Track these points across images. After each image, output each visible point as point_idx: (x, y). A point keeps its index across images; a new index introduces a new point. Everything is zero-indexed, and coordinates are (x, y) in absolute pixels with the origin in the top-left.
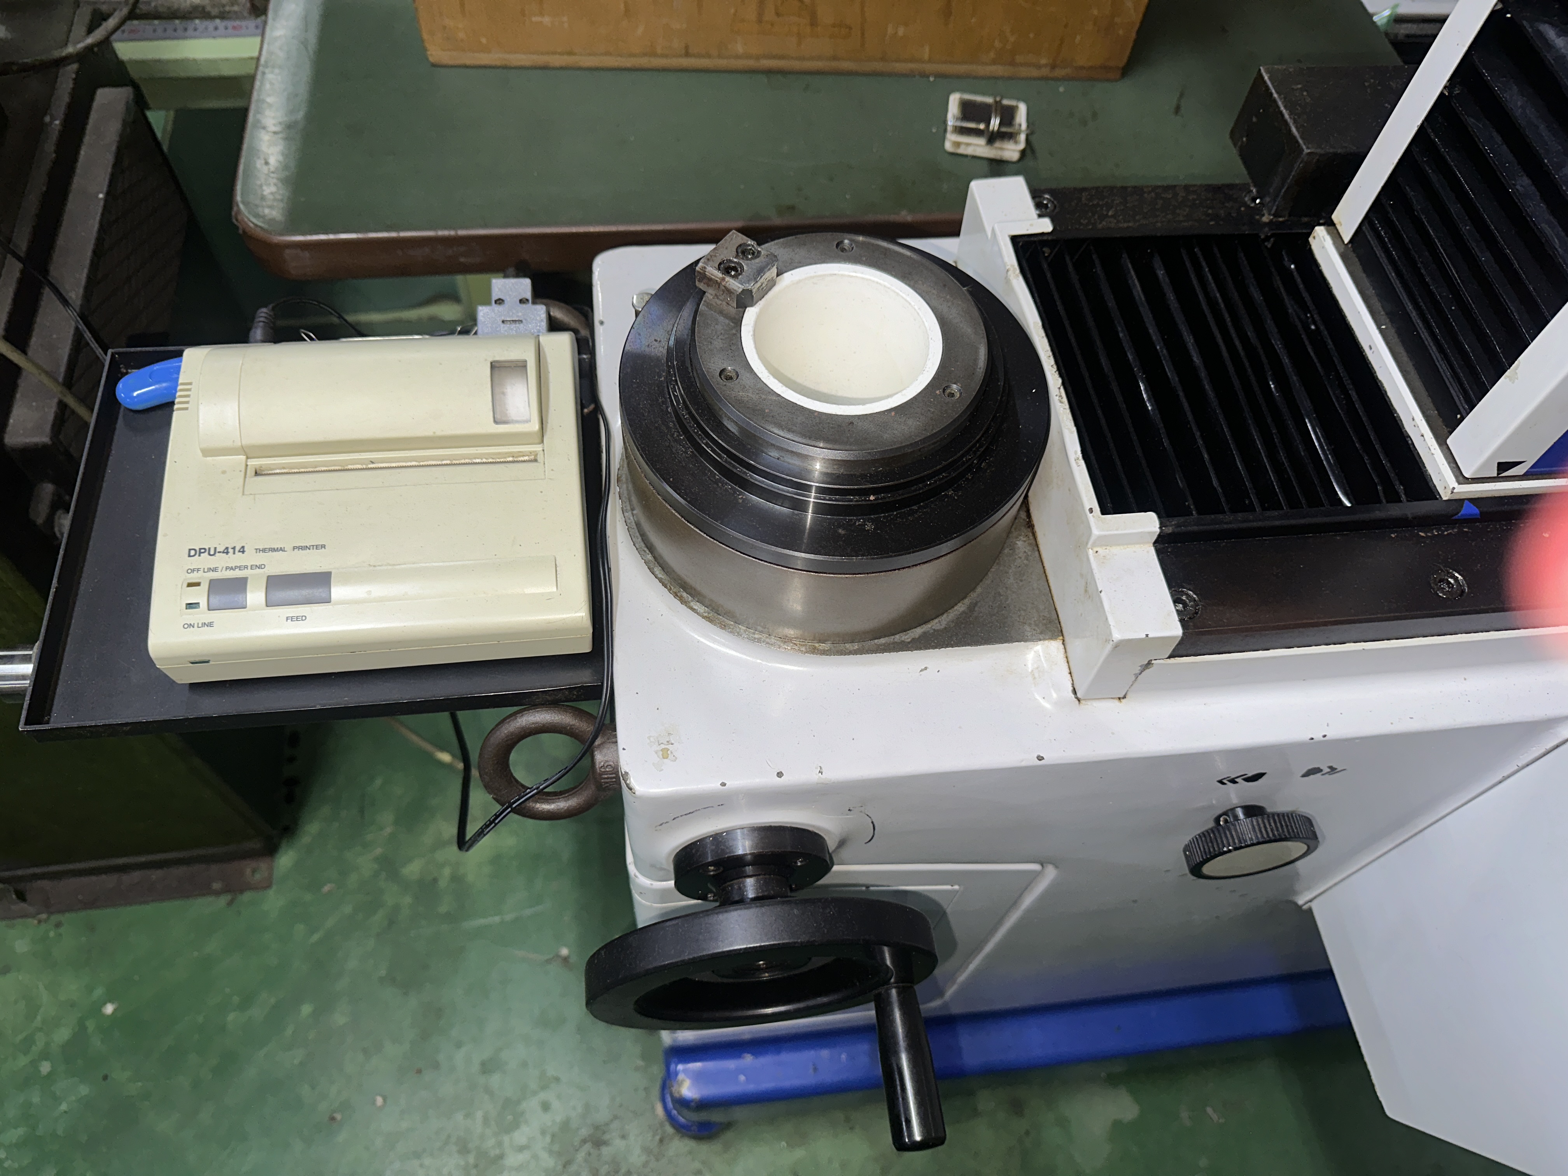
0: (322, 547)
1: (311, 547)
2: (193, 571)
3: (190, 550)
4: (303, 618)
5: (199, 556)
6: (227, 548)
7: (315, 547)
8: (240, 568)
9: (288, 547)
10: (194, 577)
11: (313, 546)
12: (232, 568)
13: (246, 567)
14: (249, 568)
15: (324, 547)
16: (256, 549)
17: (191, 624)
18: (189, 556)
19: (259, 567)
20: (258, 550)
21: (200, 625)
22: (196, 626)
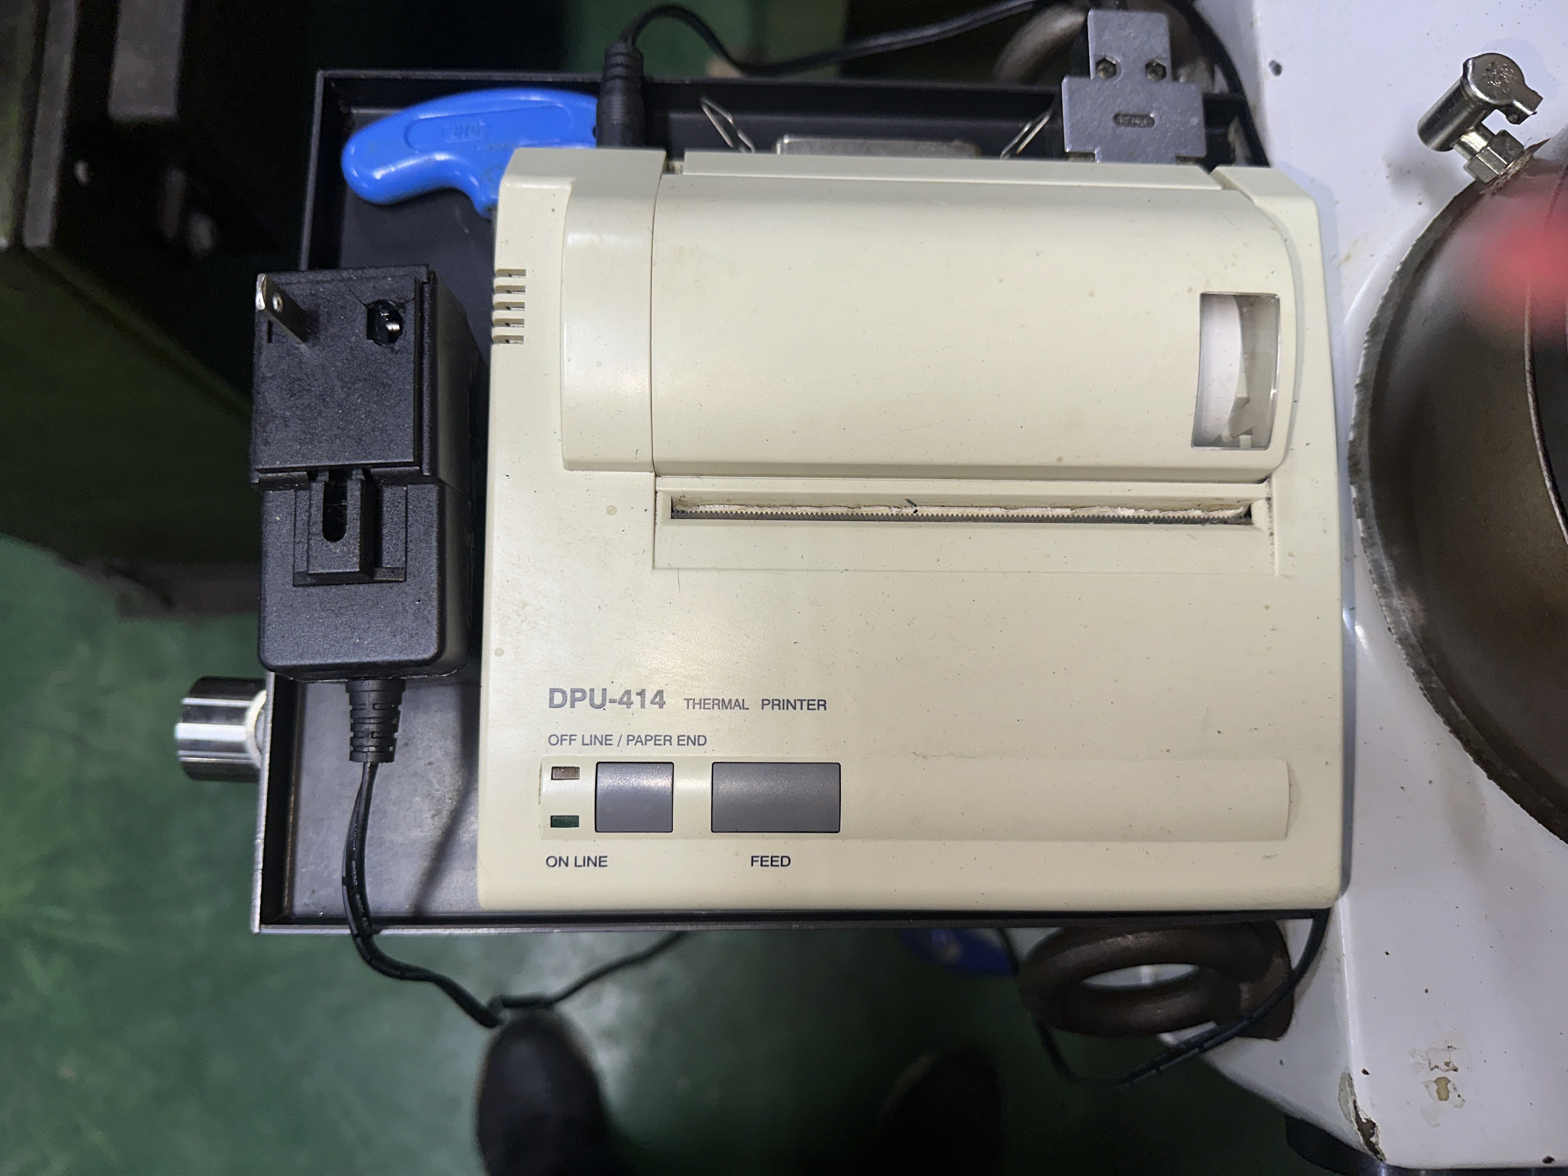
0: (819, 705)
1: (798, 704)
2: (561, 740)
3: (552, 691)
4: (784, 861)
5: (573, 706)
6: (628, 692)
7: (805, 704)
8: (655, 739)
9: (753, 701)
10: (565, 756)
11: (802, 701)
12: (639, 740)
13: (668, 739)
14: (675, 740)
15: (824, 705)
16: (688, 700)
17: (561, 859)
18: (552, 705)
19: (697, 741)
20: (691, 702)
21: (580, 862)
22: (571, 862)
